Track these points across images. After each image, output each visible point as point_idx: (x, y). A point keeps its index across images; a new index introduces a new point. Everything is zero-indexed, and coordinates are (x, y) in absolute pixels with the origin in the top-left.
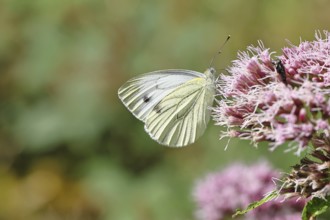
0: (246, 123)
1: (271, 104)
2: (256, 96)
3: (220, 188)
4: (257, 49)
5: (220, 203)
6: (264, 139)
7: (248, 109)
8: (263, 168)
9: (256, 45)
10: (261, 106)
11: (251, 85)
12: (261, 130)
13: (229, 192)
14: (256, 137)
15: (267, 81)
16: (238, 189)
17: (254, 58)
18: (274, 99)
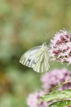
0: (59, 56)
1: (67, 50)
2: (63, 47)
3: (50, 77)
4: (63, 31)
5: (50, 83)
6: (65, 61)
7: (60, 51)
8: (65, 70)
9: (62, 29)
10: (64, 50)
11: (61, 43)
12: (64, 58)
13: (53, 79)
14: (62, 61)
15: (66, 42)
16: (56, 78)
17: (62, 34)
18: (69, 48)
